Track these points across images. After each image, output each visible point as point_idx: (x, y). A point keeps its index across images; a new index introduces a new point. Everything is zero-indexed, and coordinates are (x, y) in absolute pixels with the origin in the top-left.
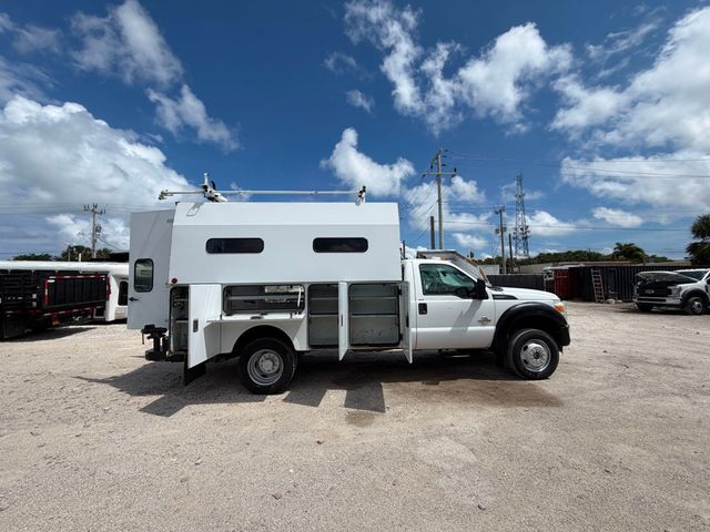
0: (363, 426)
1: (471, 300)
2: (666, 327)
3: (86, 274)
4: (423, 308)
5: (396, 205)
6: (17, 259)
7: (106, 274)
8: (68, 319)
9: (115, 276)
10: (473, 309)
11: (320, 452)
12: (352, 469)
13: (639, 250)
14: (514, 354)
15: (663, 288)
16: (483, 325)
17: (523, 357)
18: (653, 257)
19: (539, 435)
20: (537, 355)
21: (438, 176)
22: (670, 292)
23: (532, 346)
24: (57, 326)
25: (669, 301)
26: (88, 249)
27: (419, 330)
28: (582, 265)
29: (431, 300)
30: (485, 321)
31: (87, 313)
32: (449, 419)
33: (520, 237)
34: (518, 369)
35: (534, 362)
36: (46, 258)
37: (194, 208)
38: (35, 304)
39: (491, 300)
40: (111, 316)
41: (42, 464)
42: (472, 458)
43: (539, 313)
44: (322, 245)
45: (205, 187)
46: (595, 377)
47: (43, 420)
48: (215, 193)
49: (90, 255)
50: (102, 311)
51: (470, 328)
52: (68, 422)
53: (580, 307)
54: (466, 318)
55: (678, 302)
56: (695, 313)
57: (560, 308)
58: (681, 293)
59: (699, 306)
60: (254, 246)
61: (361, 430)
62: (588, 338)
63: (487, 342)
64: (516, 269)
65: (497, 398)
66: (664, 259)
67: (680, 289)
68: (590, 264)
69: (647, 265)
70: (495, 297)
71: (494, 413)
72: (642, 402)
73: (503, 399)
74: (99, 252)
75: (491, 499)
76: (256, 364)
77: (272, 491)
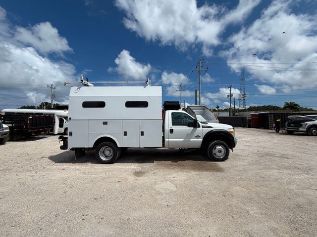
0: (139, 176)
1: (192, 128)
2: (295, 141)
3: (45, 114)
4: (172, 131)
5: (161, 87)
6: (22, 108)
7: (53, 115)
8: (38, 133)
9: (58, 116)
10: (193, 132)
11: (118, 185)
12: (127, 191)
13: (297, 105)
14: (210, 150)
15: (299, 123)
16: (197, 138)
17: (214, 152)
18: (306, 108)
19: (207, 182)
20: (220, 151)
21: (199, 71)
22: (302, 125)
23: (219, 147)
24: (34, 135)
25: (301, 129)
26: (50, 104)
27: (170, 140)
28: (268, 112)
29: (175, 128)
30: (198, 137)
31: (46, 131)
32: (174, 175)
33: (242, 99)
34: (211, 157)
35: (218, 154)
36: (33, 108)
37: (77, 89)
38: (25, 127)
39: (201, 128)
40: (56, 132)
41: (17, 185)
42: (175, 189)
43: (221, 134)
44: (129, 104)
45: (82, 80)
46: (245, 161)
47: (21, 170)
48: (86, 82)
49: (51, 106)
50: (53, 130)
51: (191, 140)
52: (30, 171)
53: (261, 132)
54: (189, 135)
55: (305, 130)
56: (312, 135)
57: (232, 132)
58: (307, 126)
59: (315, 132)
60: (101, 105)
61: (137, 178)
62: (254, 145)
63: (199, 146)
64: (237, 114)
65: (198, 168)
66: (311, 110)
67: (307, 124)
68: (273, 111)
69: (301, 112)
70: (203, 127)
71: (193, 173)
72: (258, 171)
73: (201, 169)
74: (54, 105)
75: (173, 203)
76: (103, 152)
77: (95, 197)
